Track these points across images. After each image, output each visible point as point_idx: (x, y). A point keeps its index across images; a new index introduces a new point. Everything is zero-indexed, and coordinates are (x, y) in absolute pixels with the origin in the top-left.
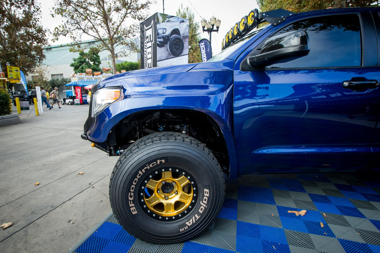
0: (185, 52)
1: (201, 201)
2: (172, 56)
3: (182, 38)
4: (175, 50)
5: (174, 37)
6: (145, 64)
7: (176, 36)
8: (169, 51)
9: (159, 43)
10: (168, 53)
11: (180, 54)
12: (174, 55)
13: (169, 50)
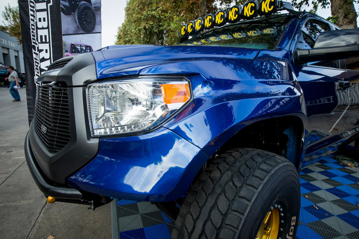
0: (98, 29)
1: (287, 234)
2: (82, 32)
3: (93, 8)
4: (85, 24)
5: (83, 4)
6: (33, 36)
7: (85, 3)
8: (78, 23)
9: (63, 8)
10: (76, 26)
11: (92, 31)
12: (84, 30)
13: (77, 21)
